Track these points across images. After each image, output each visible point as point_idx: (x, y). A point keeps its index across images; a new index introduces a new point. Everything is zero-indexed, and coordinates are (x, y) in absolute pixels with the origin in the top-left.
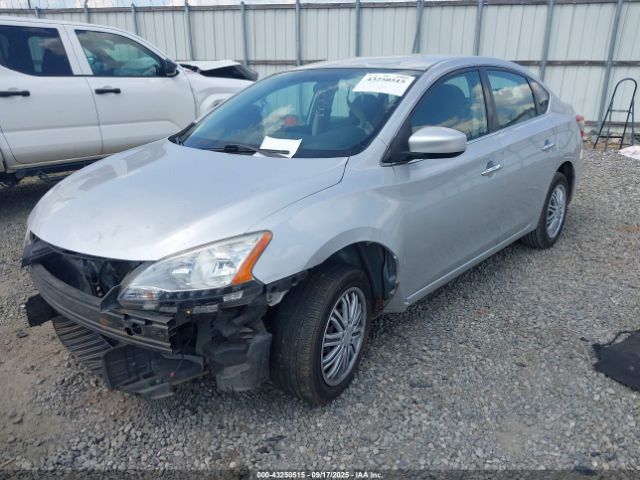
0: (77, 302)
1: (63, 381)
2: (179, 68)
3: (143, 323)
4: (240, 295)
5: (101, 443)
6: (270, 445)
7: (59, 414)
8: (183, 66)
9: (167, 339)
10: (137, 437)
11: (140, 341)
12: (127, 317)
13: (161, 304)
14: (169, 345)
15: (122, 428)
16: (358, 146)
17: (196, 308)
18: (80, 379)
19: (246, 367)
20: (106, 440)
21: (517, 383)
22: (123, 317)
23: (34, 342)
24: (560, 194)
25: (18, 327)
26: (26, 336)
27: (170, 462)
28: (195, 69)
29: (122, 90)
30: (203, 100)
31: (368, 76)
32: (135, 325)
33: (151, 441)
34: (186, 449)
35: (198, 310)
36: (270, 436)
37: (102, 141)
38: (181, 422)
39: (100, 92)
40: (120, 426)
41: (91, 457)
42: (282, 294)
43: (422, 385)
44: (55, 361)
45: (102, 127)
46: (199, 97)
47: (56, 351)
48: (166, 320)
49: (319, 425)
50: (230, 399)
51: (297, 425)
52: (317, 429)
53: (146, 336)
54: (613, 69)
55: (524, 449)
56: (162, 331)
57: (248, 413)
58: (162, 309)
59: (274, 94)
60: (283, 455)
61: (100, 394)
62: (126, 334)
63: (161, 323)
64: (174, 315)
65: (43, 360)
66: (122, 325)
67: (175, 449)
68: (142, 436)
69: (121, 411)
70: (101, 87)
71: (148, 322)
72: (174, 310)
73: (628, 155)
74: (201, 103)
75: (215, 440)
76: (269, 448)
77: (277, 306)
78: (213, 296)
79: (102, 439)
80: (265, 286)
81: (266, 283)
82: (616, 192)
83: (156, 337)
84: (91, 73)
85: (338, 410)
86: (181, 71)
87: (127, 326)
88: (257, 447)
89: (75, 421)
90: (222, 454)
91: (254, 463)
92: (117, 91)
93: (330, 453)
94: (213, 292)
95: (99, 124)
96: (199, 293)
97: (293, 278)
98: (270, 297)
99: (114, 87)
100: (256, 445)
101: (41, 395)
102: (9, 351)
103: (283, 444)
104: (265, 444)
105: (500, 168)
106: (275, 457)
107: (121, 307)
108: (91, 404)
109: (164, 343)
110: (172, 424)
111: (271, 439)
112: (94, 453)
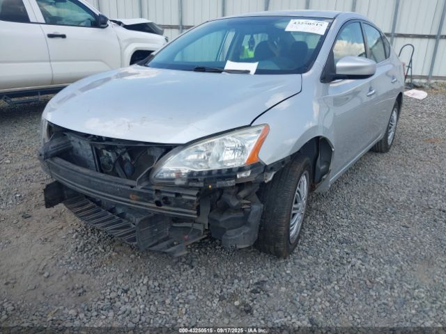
0: (106, 183)
1: (77, 248)
2: (109, 23)
3: (174, 196)
4: (249, 173)
5: (129, 292)
6: (258, 287)
7: (83, 273)
8: (111, 21)
9: (195, 208)
10: (155, 286)
11: (169, 210)
12: (157, 191)
13: (189, 180)
14: (196, 212)
15: (141, 280)
16: (303, 68)
17: (218, 183)
18: (90, 247)
19: (247, 230)
20: (132, 290)
21: (409, 239)
22: (154, 192)
23: (38, 221)
24: (395, 115)
25: (21, 210)
26: (30, 217)
27: (188, 303)
28: (119, 23)
29: (67, 36)
30: (126, 47)
31: (292, 21)
32: (165, 198)
33: (166, 289)
34: (197, 294)
35: (219, 184)
36: (256, 281)
37: (53, 74)
38: (184, 274)
39: (51, 36)
40: (139, 279)
41: (125, 303)
42: (273, 173)
43: (346, 241)
44: (62, 234)
45: (53, 63)
46: (124, 44)
47: (59, 227)
48: (195, 193)
49: (288, 272)
50: (214, 256)
51: (272, 273)
52: (288, 274)
53: (174, 206)
54: (395, 39)
55: (435, 281)
56: (191, 201)
57: (232, 265)
58: (191, 184)
59: (207, 36)
60: (271, 294)
61: (110, 257)
62: (155, 206)
63: (190, 196)
64: (200, 189)
65: (52, 234)
66: (152, 199)
67: (188, 295)
68: (159, 286)
69: (133, 269)
70: (51, 32)
71: (177, 195)
72: (201, 184)
73: (410, 96)
74: (125, 49)
75: (216, 286)
76: (259, 290)
77: (269, 182)
78: (230, 173)
79: (128, 289)
80: (266, 166)
81: (267, 164)
82: (411, 118)
83: (184, 206)
84: (44, 22)
85: (297, 261)
86: (110, 25)
87: (157, 199)
88: (249, 289)
89: (98, 277)
90: (226, 296)
91: (252, 301)
92: (64, 36)
93: (305, 291)
94: (230, 170)
95: (50, 61)
96: (219, 171)
97: (283, 161)
98: (266, 176)
99: (61, 33)
100: (248, 288)
101: (61, 259)
102: (19, 228)
103: (268, 286)
104: (255, 287)
105: (375, 93)
106: (266, 296)
107: (153, 185)
108: (107, 264)
109: (191, 211)
110: (178, 276)
111: (257, 284)
112: (127, 300)
